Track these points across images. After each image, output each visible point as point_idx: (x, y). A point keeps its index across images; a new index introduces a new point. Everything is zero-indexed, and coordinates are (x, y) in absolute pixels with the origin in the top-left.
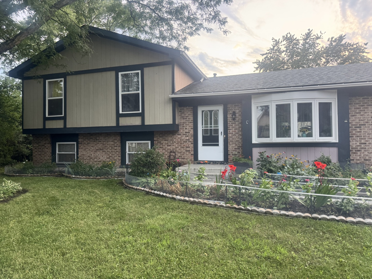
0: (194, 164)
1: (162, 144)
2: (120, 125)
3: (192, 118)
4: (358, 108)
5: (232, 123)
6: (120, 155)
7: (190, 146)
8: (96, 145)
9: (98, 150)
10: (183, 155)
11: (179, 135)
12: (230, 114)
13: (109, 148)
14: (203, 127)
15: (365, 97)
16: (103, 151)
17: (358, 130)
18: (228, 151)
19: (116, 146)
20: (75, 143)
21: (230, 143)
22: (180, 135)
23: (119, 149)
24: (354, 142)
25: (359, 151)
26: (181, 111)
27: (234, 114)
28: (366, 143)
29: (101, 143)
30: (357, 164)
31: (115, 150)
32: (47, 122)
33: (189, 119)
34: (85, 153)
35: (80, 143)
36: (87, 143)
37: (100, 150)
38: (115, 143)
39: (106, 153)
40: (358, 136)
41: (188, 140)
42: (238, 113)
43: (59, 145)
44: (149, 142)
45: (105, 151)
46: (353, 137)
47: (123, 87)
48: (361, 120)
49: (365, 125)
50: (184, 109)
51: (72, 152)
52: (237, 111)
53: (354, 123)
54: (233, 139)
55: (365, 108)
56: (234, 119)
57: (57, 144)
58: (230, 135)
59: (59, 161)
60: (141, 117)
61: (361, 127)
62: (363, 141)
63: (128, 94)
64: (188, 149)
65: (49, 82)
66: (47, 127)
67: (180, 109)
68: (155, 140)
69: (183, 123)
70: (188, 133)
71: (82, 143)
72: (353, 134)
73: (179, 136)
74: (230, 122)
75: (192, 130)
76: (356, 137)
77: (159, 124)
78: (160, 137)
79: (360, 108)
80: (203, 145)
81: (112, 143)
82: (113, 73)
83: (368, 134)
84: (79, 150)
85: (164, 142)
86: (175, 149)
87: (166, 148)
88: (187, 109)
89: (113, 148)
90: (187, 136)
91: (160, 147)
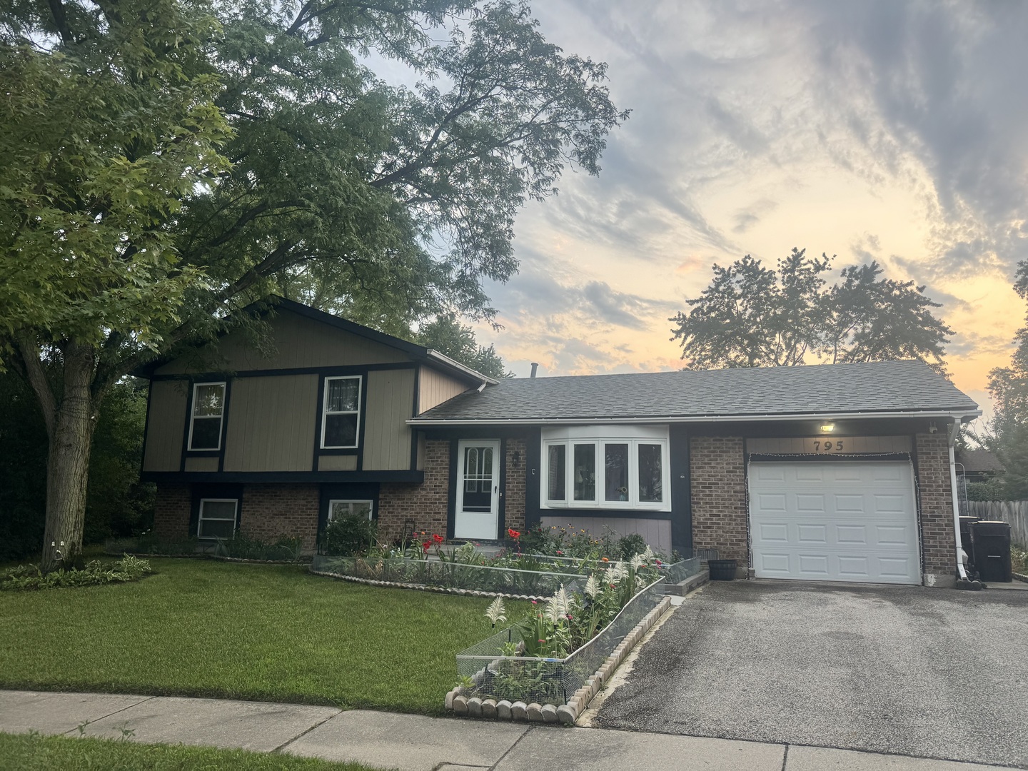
0: (446, 544)
1: (393, 506)
2: (319, 470)
3: (447, 461)
4: (707, 456)
5: (513, 472)
6: (316, 525)
7: (440, 511)
8: (273, 505)
9: (276, 515)
10: (428, 527)
11: (423, 489)
12: (511, 455)
13: (297, 512)
14: (465, 477)
15: (718, 438)
16: (286, 518)
17: (707, 492)
18: (504, 521)
19: (311, 509)
20: (236, 501)
21: (508, 507)
22: (425, 490)
23: (315, 513)
24: (702, 513)
25: (710, 527)
26: (430, 447)
27: (516, 455)
28: (719, 516)
29: (284, 503)
30: (707, 550)
31: (308, 515)
32: (189, 461)
33: (442, 461)
34: (252, 521)
35: (246, 502)
36: (259, 502)
37: (281, 515)
38: (310, 502)
39: (291, 521)
40: (707, 503)
41: (439, 499)
42: (523, 455)
43: (205, 503)
44: (371, 502)
45: (290, 518)
46: (700, 503)
47: (331, 402)
48: (712, 476)
49: (718, 484)
50: (433, 444)
51: (229, 518)
52: (522, 452)
53: (701, 481)
54: (514, 500)
55: (717, 456)
56: (515, 465)
57: (202, 501)
58: (509, 493)
59: (203, 534)
60: (356, 456)
61: (711, 488)
62: (715, 511)
63: (339, 415)
64: (437, 516)
65: (199, 388)
66: (188, 469)
67: (429, 444)
68: (381, 499)
69: (432, 468)
70: (439, 486)
71: (248, 502)
72: (700, 499)
73: (424, 493)
74: (510, 469)
75: (446, 482)
76: (704, 503)
77: (387, 469)
78: (389, 493)
79: (710, 456)
80: (465, 510)
81: (304, 502)
82: (315, 378)
83: (722, 500)
84: (242, 515)
85: (396, 502)
86: (415, 516)
87: (399, 513)
88: (439, 444)
89: (303, 512)
90: (438, 493)
91: (388, 513)
